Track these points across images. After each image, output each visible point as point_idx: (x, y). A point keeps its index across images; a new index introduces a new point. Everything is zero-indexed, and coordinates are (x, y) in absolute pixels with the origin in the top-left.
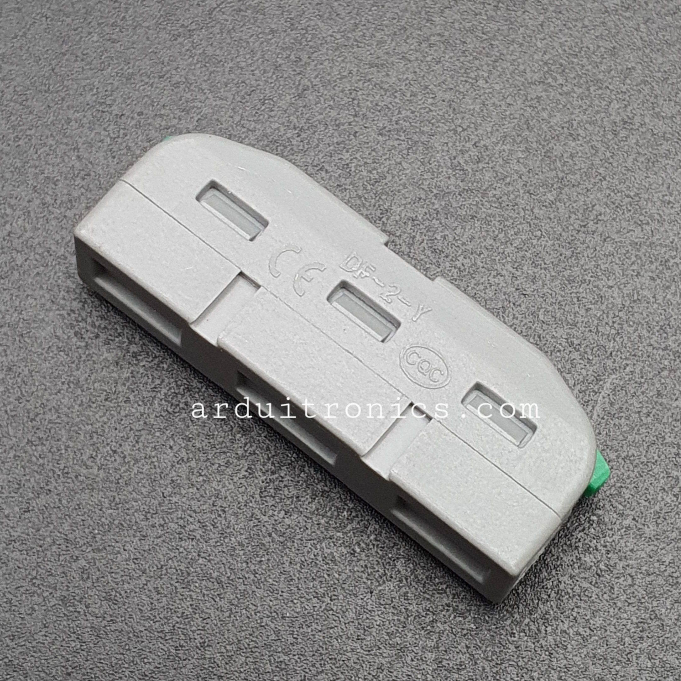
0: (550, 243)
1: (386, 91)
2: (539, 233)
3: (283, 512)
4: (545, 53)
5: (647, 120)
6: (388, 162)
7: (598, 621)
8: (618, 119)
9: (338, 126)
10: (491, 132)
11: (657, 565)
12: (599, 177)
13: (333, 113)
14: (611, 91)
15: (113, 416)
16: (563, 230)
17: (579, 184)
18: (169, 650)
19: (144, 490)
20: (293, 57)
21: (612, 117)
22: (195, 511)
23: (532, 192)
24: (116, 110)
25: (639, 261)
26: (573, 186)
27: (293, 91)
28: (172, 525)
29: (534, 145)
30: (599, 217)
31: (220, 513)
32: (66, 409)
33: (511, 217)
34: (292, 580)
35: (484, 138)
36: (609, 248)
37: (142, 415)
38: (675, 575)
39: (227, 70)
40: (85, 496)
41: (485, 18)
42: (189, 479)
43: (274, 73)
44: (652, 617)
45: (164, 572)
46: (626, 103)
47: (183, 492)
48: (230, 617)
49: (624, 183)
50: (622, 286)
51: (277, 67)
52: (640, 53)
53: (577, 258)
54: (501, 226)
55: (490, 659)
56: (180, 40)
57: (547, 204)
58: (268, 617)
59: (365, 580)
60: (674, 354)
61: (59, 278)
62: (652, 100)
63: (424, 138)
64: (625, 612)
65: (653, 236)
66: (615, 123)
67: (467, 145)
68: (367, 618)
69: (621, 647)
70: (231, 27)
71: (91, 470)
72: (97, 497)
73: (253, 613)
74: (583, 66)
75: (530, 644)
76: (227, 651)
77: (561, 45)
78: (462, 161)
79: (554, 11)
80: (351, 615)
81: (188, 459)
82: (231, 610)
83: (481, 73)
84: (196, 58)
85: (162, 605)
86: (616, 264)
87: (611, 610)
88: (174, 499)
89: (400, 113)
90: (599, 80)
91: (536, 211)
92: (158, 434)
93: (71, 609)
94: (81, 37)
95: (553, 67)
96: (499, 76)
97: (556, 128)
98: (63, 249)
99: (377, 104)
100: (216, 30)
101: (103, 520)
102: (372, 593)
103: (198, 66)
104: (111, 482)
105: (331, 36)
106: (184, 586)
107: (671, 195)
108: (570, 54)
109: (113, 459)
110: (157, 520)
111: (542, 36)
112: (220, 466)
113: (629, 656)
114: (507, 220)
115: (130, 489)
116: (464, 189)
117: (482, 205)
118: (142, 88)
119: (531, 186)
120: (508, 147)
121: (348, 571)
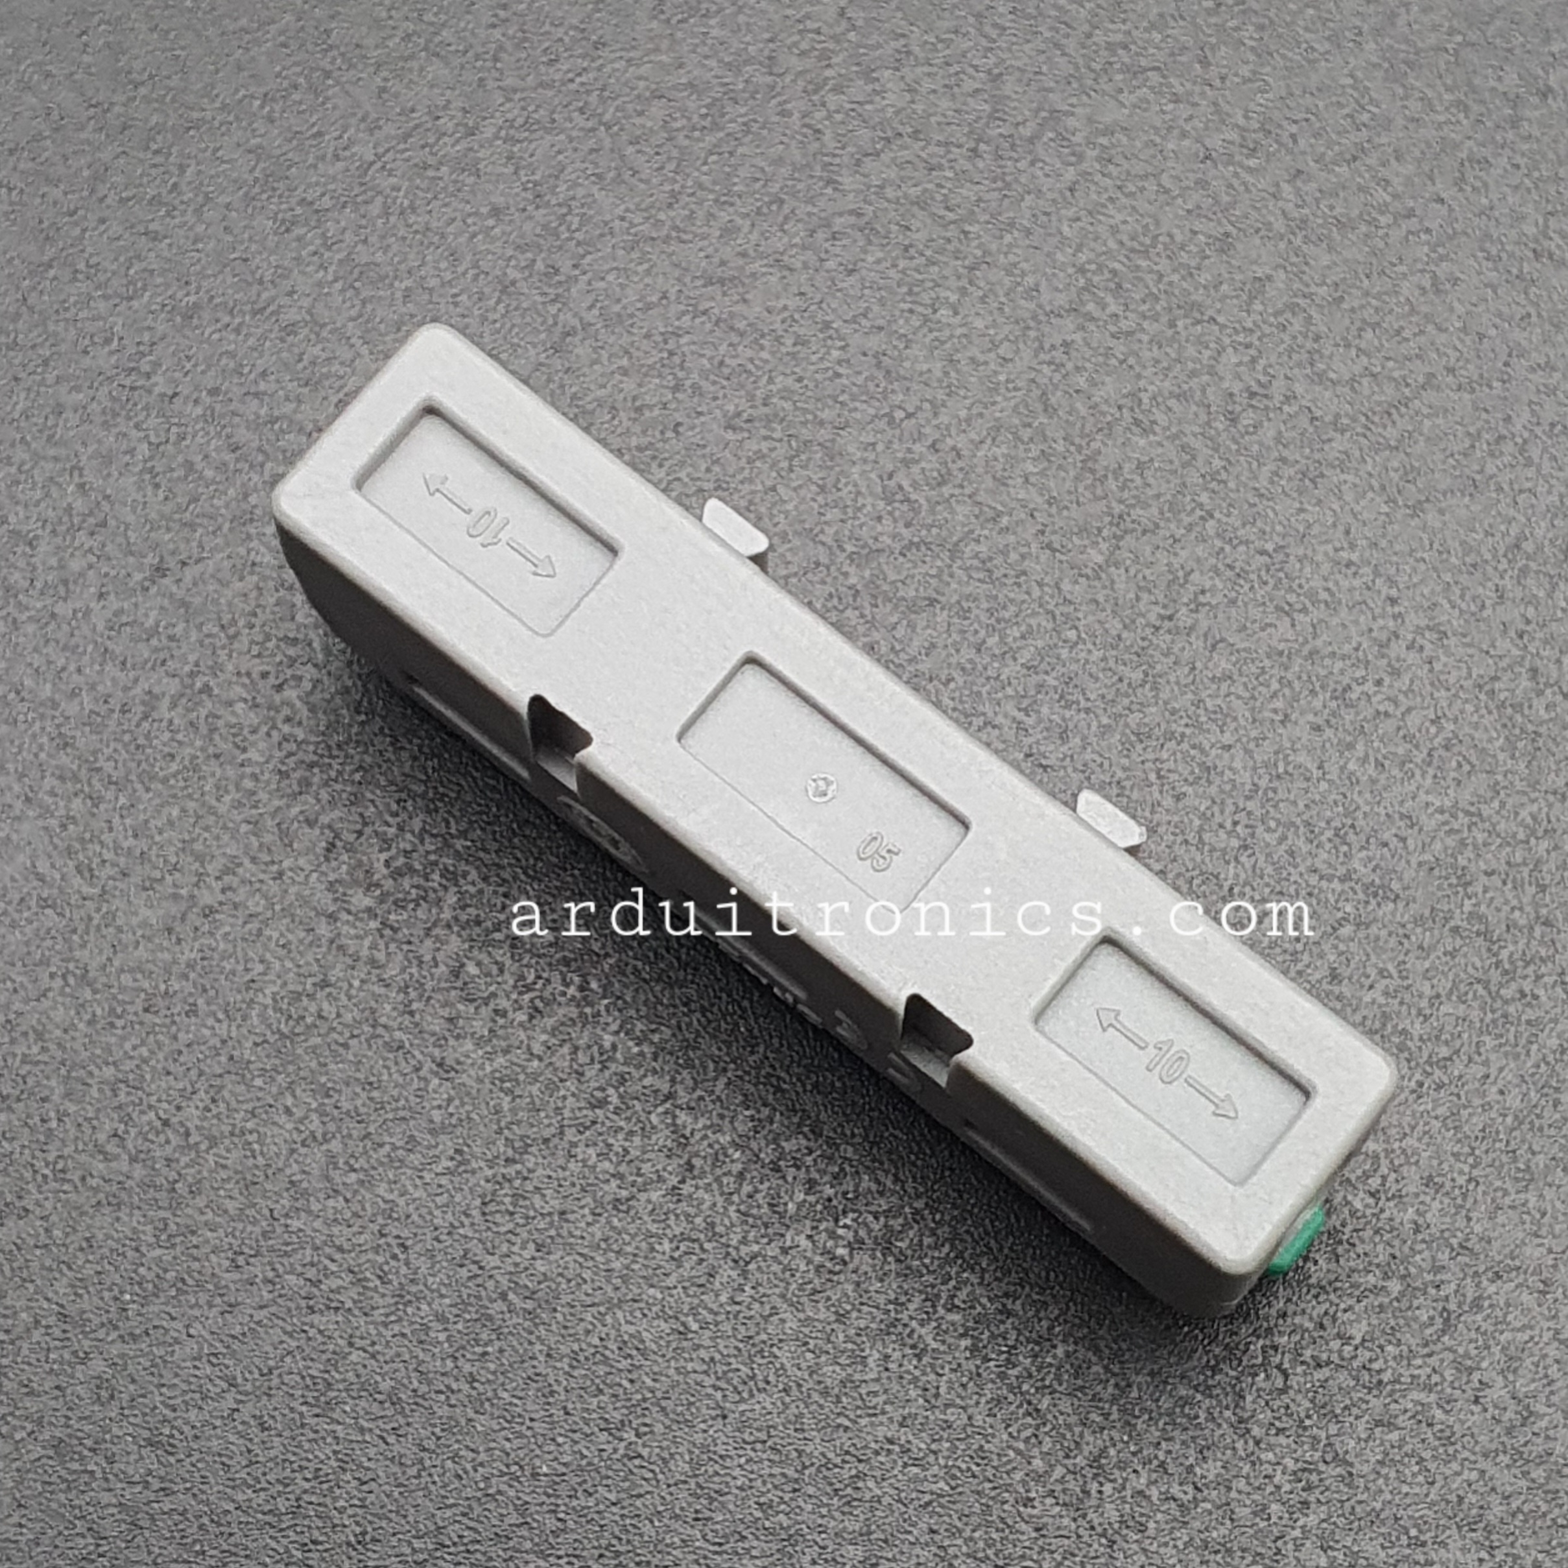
0: (1097, 654)
1: (742, 334)
2: (1072, 635)
3: (532, 1246)
4: (1079, 248)
5: (1299, 389)
6: (746, 488)
7: (1212, 1469)
8: (1236, 387)
9: (639, 410)
10: (968, 421)
11: (1335, 1345)
12: (1199, 513)
13: (629, 385)
14: (1223, 327)
15: (160, 1045)
16: (1125, 627)
17: (1157, 526)
18: (287, 1551)
19: (230, 1205)
20: (540, 266)
21: (1226, 385)
22: (340, 1249)
23: (1057, 546)
24: (160, 384)
25: (1287, 691)
26: (1144, 532)
27: (543, 336)
28: (292, 1279)
29: (1060, 447)
30: (1202, 599)
31: (397, 1251)
32: (58, 1033)
33: (1012, 601)
34: (552, 1393)
35: (953, 432)
36: (1222, 664)
37: (224, 1042)
38: (1376, 1366)
39: (399, 294)
40: (103, 1219)
41: (950, 174)
42: (328, 1178)
43: (499, 301)
44: (1329, 1458)
45: (275, 1382)
46: (1253, 352)
47: (315, 1207)
48: (418, 1476)
49: (1253, 524)
50: (1252, 745)
51: (506, 288)
52: (1282, 245)
53: (1155, 688)
54: (993, 621)
55: (981, 1555)
56: (299, 231)
57: (1089, 571)
58: (503, 1474)
59: (710, 1391)
60: (1366, 887)
61: (41, 748)
62: (1309, 345)
63: (824, 434)
64: (1270, 1447)
65: (1315, 636)
66: (1231, 395)
67: (917, 448)
68: (717, 1474)
69: (1263, 1524)
70: (406, 203)
71: (114, 1164)
72: (130, 1221)
73: (469, 1467)
74: (1161, 276)
75: (1066, 1521)
76: (414, 1550)
77: (1114, 230)
78: (905, 484)
79: (1099, 159)
80: (681, 1466)
81: (324, 1134)
82: (421, 1461)
83: (944, 294)
84: (331, 269)
85: (272, 1453)
86: (1239, 697)
87: (1240, 1445)
88: (295, 1224)
89: (771, 380)
90: (1194, 305)
91: (1066, 586)
92: (258, 1082)
93: (75, 1466)
94: (84, 230)
95: (1096, 279)
96: (983, 299)
97: (1105, 408)
98: (48, 686)
99: (721, 363)
100: (375, 209)
101: (142, 1270)
102: (725, 1417)
103: (339, 285)
104: (158, 1188)
105: (623, 219)
106: (317, 1411)
107: (1352, 546)
108: (1133, 250)
109: (162, 1138)
110: (258, 1269)
111: (1071, 213)
112: (395, 1148)
113: (1280, 1543)
114: (1004, 608)
115: (201, 1202)
116: (911, 543)
117: (951, 576)
118: (216, 336)
119: (1054, 532)
120: (1004, 449)
121: (672, 1372)
